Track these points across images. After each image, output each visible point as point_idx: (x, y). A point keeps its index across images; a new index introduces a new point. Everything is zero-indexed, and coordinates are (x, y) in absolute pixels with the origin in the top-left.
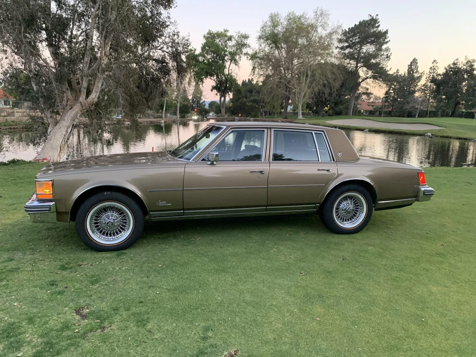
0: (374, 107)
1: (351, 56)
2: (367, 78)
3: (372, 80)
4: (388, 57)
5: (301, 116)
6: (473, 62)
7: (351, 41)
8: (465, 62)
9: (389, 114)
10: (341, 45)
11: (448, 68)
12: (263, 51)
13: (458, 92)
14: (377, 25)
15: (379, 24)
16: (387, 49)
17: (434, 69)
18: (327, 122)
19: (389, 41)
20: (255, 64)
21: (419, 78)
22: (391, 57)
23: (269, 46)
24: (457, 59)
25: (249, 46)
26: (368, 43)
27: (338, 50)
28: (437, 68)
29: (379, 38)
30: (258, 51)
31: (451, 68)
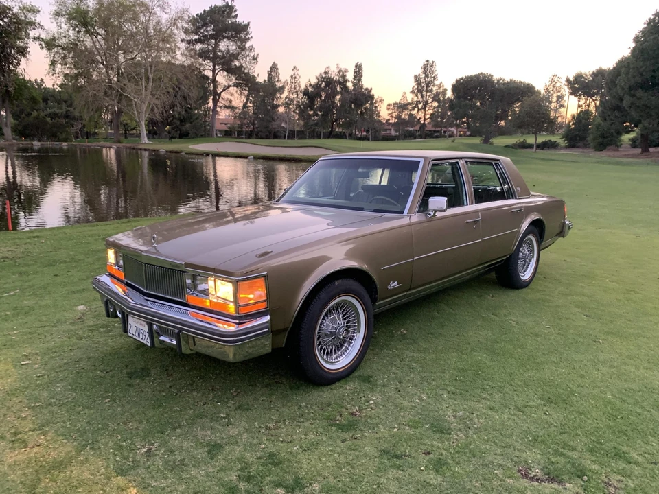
0: (229, 125)
1: (204, 55)
2: (229, 87)
3: (235, 88)
4: (254, 59)
5: (146, 138)
6: (345, 71)
7: (202, 33)
8: (337, 71)
9: (250, 135)
10: (187, 38)
11: (320, 78)
12: (65, 37)
13: (333, 108)
14: (233, 14)
15: (236, 13)
16: (251, 49)
17: (295, 78)
18: (191, 147)
19: (252, 37)
20: (54, 57)
21: (282, 88)
22: (258, 60)
23: (74, 29)
24: (329, 67)
25: (41, 27)
26: (225, 37)
27: (184, 44)
28: (298, 77)
29: (239, 32)
30: (56, 35)
31: (322, 77)
